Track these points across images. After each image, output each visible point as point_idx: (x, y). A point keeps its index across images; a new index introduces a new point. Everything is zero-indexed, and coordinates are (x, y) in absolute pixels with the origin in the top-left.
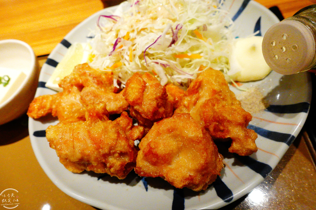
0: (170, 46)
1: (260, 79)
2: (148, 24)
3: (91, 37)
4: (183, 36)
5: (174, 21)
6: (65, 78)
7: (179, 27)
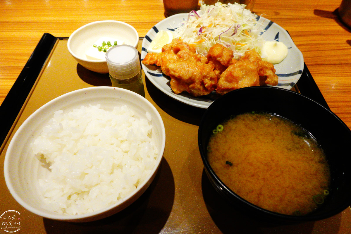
0: (232, 35)
1: (277, 63)
2: (220, 22)
3: (173, 30)
4: (239, 32)
5: (236, 22)
6: (167, 45)
7: (239, 26)
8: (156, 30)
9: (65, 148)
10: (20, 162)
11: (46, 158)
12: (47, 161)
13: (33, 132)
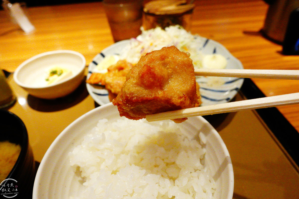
8: (103, 55)
9: (104, 163)
10: (54, 173)
11: (81, 172)
12: (83, 175)
13: (74, 140)
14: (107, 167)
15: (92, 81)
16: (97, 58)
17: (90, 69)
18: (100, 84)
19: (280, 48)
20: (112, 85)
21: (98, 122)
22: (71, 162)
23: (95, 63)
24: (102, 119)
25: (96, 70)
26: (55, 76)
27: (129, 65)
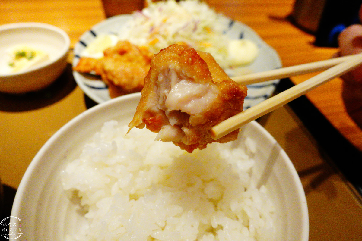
8: (94, 34)
9: (116, 184)
10: (40, 204)
11: (81, 198)
12: (83, 202)
13: (67, 151)
14: (120, 189)
15: (83, 68)
16: (86, 37)
17: (76, 52)
18: (93, 73)
19: (311, 39)
20: (114, 73)
21: (102, 125)
22: (64, 184)
23: (84, 44)
24: (109, 121)
25: (85, 53)
26: (24, 60)
27: (134, 48)
